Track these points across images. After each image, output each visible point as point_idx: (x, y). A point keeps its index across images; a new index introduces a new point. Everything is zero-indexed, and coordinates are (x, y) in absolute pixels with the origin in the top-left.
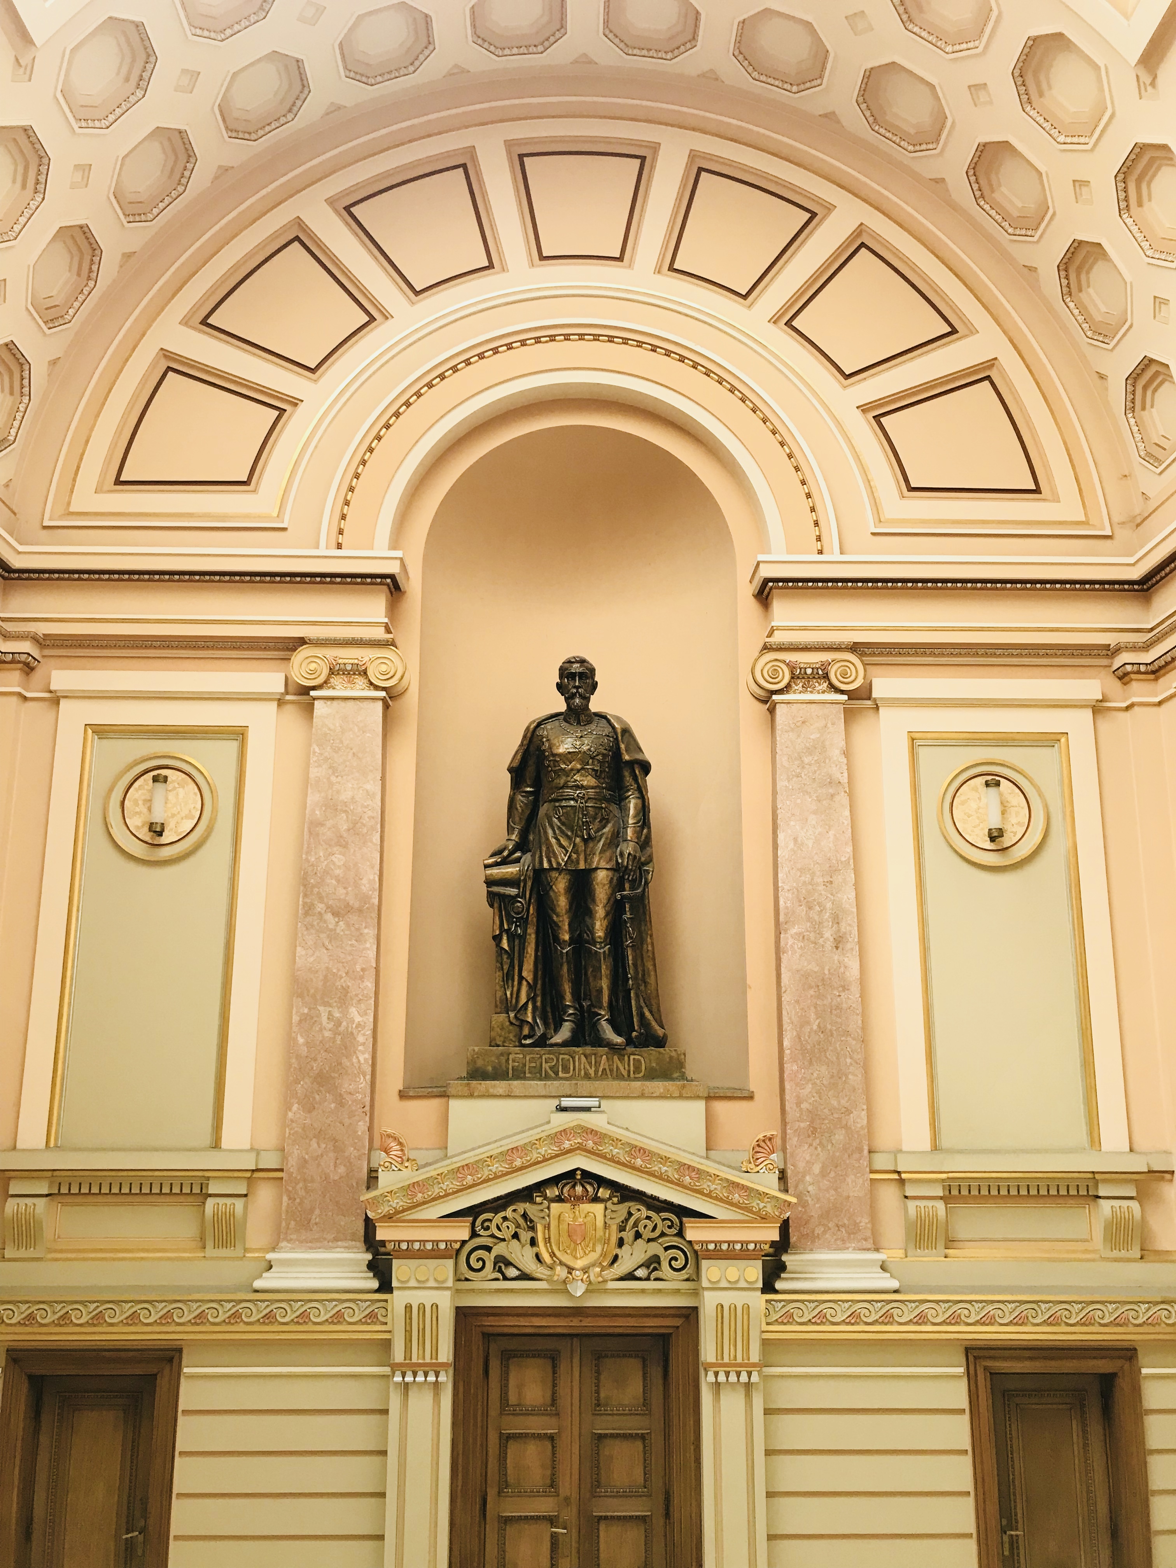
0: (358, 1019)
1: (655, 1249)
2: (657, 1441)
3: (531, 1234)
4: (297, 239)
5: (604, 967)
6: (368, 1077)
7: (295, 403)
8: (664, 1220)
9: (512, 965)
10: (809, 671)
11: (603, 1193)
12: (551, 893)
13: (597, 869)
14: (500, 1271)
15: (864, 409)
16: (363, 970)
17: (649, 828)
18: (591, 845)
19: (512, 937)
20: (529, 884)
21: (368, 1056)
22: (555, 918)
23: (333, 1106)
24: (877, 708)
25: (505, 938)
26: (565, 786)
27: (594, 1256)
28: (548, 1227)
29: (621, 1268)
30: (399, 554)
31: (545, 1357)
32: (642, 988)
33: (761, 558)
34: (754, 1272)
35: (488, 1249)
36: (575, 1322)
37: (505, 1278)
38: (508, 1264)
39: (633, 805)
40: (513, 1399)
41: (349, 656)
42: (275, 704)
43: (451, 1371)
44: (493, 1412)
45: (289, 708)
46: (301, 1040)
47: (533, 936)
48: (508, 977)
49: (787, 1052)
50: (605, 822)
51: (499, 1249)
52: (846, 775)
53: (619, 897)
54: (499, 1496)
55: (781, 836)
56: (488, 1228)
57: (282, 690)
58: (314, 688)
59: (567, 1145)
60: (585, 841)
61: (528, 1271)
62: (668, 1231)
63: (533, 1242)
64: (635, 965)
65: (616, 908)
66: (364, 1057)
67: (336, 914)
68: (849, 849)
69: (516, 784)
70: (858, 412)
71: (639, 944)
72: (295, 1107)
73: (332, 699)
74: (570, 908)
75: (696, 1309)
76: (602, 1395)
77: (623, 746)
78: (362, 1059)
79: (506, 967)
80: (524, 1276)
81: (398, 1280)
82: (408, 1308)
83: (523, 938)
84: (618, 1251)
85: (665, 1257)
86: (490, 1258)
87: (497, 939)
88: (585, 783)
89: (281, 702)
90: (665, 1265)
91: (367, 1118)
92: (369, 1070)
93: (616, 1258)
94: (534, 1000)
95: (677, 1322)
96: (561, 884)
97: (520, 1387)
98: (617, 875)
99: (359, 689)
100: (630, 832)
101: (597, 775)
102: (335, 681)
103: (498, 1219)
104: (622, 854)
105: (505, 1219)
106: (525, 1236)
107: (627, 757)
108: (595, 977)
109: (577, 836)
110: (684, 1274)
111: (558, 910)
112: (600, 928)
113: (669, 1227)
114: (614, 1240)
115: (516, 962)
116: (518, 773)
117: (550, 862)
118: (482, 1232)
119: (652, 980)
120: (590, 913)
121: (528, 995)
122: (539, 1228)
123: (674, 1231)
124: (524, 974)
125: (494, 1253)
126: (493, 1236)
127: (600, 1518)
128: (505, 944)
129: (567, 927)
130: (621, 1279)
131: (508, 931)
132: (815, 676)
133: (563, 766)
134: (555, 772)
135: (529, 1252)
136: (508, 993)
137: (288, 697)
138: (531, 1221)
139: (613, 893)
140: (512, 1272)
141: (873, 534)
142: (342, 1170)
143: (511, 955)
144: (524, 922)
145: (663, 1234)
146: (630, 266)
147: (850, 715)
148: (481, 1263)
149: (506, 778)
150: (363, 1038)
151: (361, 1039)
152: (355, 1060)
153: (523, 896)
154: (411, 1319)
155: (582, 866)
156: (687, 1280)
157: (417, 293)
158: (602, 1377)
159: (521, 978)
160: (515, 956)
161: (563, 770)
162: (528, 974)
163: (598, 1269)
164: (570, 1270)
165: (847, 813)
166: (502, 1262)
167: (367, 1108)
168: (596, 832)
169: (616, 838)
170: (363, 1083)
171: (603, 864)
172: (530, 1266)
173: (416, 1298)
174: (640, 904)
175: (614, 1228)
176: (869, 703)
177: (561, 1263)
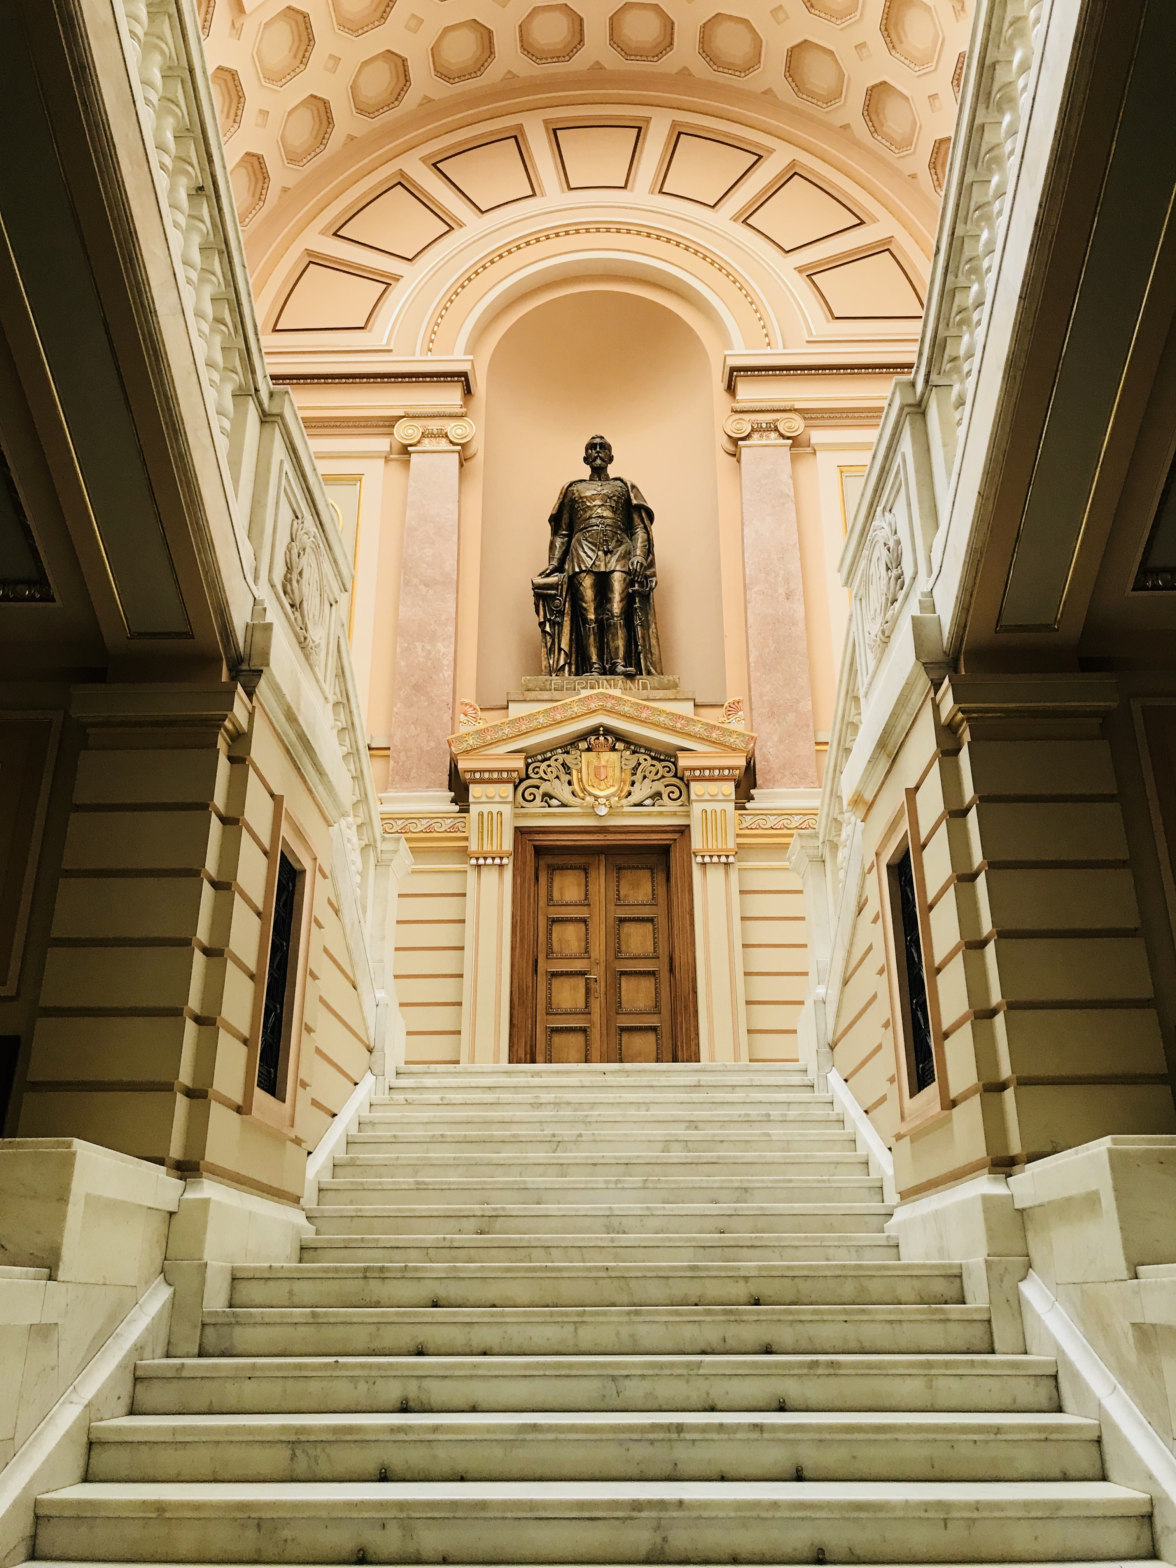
0: (443, 650)
1: (659, 786)
2: (662, 922)
3: (568, 777)
4: (400, 183)
5: (620, 632)
6: (451, 686)
7: (397, 278)
8: (664, 767)
9: (553, 643)
10: (764, 425)
11: (619, 746)
12: (581, 588)
13: (614, 571)
14: (546, 801)
15: (800, 270)
16: (446, 619)
17: (653, 555)
18: (609, 555)
19: (553, 624)
20: (565, 587)
21: (451, 673)
22: (584, 605)
23: (426, 704)
24: (815, 453)
25: (548, 625)
26: (590, 518)
27: (612, 790)
28: (580, 771)
29: (634, 799)
30: (471, 357)
31: (579, 869)
32: (649, 656)
33: (726, 352)
34: (729, 788)
35: (538, 787)
36: (601, 837)
37: (549, 806)
38: (551, 797)
39: (640, 535)
40: (556, 896)
41: (434, 425)
42: (383, 460)
43: (511, 858)
44: (542, 903)
45: (391, 463)
46: (403, 663)
47: (569, 622)
48: (550, 651)
49: (753, 665)
50: (620, 543)
51: (545, 787)
52: (792, 490)
53: (630, 591)
54: (547, 958)
55: (746, 530)
56: (537, 773)
57: (388, 449)
58: (411, 445)
59: (593, 706)
60: (606, 553)
61: (565, 802)
62: (666, 775)
63: (570, 783)
64: (643, 638)
65: (628, 599)
66: (448, 673)
67: (426, 585)
68: (796, 537)
69: (555, 532)
70: (796, 272)
71: (646, 626)
72: (399, 705)
73: (424, 452)
74: (595, 599)
75: (688, 826)
76: (622, 893)
77: (632, 495)
78: (446, 675)
79: (549, 644)
80: (564, 805)
81: (474, 797)
82: (481, 814)
83: (560, 625)
84: (632, 789)
85: (665, 792)
86: (539, 793)
87: (542, 625)
88: (605, 515)
89: (387, 460)
90: (665, 796)
91: (451, 711)
92: (451, 682)
93: (630, 794)
94: (570, 664)
95: (676, 836)
96: (587, 582)
97: (561, 889)
98: (628, 578)
99: (443, 445)
100: (638, 552)
101: (614, 510)
102: (426, 441)
103: (544, 766)
104: (632, 564)
105: (549, 766)
106: (565, 778)
107: (634, 502)
108: (614, 640)
109: (599, 550)
110: (679, 802)
111: (586, 598)
112: (616, 607)
113: (668, 772)
114: (628, 783)
115: (556, 640)
116: (555, 520)
117: (580, 567)
118: (532, 775)
119: (655, 651)
120: (609, 600)
121: (565, 660)
122: (574, 773)
123: (671, 774)
124: (563, 646)
125: (541, 791)
126: (541, 778)
127: (623, 973)
128: (548, 629)
129: (593, 610)
130: (635, 805)
131: (549, 620)
132: (768, 430)
133: (588, 504)
134: (583, 510)
135: (567, 789)
136: (551, 662)
137: (392, 456)
138: (569, 768)
139: (626, 588)
140: (554, 802)
141: (808, 342)
142: (432, 744)
143: (552, 636)
144: (561, 613)
145: (663, 777)
146: (632, 190)
147: (794, 458)
148: (532, 797)
149: (548, 528)
150: (448, 661)
151: (445, 662)
152: (441, 675)
153: (561, 596)
154: (482, 823)
155: (603, 569)
156: (681, 805)
157: (482, 212)
158: (621, 882)
159: (560, 649)
160: (555, 637)
161: (588, 506)
162: (565, 645)
163: (616, 799)
164: (596, 798)
165: (794, 514)
166: (547, 796)
167: (450, 705)
168: (614, 548)
169: (627, 555)
170: (448, 690)
171: (618, 568)
172: (567, 797)
173: (485, 809)
174: (646, 597)
175: (629, 772)
176: (809, 450)
177: (590, 794)
